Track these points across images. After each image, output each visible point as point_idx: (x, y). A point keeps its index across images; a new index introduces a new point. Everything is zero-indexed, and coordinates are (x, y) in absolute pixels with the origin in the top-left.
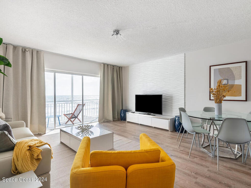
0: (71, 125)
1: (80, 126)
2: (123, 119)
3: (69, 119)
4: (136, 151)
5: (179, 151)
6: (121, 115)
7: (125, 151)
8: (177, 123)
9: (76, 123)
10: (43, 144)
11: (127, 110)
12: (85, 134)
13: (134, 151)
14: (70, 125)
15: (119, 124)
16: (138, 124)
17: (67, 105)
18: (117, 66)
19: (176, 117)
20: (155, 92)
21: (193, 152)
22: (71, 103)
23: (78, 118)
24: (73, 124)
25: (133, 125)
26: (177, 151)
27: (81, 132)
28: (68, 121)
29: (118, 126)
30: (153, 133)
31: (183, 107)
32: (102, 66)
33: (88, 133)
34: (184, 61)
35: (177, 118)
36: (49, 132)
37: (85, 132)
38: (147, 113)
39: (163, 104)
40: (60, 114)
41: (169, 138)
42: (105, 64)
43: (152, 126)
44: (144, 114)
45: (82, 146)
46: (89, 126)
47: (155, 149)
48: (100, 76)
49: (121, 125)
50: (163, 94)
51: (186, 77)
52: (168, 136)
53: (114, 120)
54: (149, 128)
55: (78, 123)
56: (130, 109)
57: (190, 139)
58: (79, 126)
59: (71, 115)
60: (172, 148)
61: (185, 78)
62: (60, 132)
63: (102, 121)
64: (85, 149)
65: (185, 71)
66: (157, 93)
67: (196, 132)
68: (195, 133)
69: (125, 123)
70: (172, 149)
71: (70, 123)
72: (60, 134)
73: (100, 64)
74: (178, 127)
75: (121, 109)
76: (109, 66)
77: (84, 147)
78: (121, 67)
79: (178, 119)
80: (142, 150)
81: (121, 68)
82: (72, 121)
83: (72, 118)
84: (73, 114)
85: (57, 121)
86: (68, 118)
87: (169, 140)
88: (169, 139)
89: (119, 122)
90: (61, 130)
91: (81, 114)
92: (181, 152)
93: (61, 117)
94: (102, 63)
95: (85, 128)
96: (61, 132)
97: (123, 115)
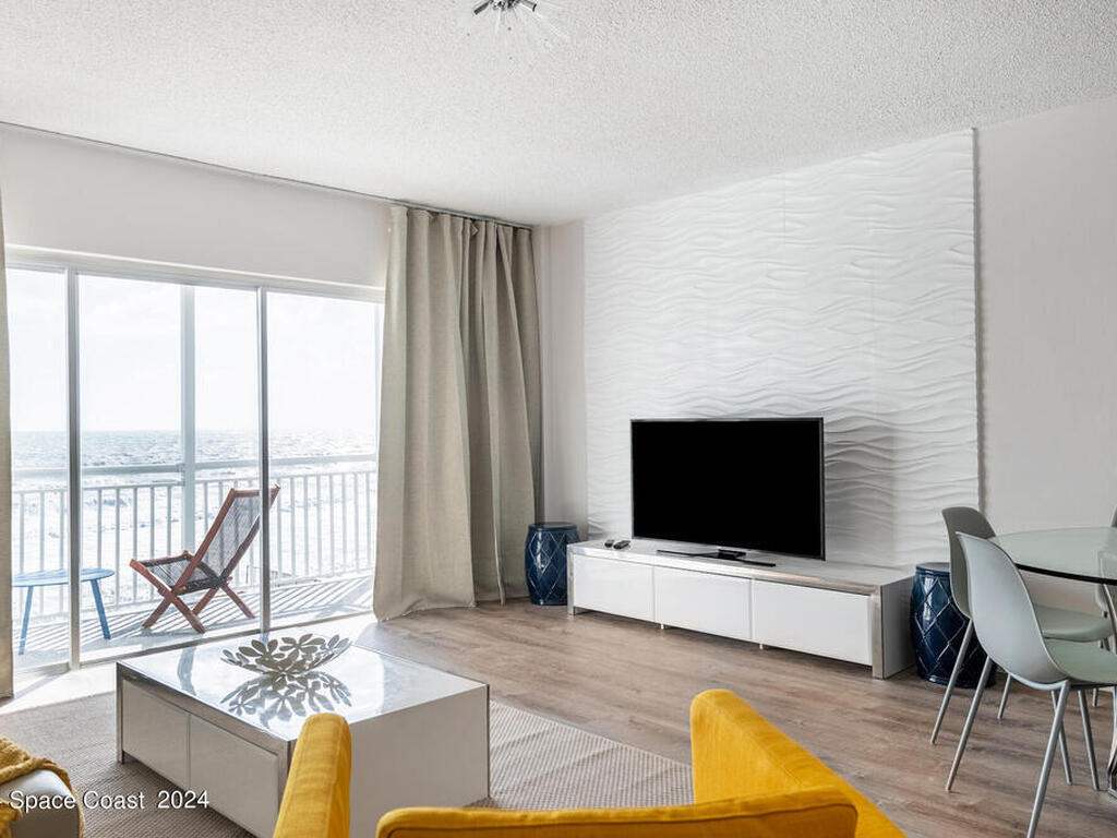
0: (187, 634)
1: (254, 643)
2: (549, 589)
3: (171, 596)
4: (690, 812)
5: (952, 812)
6: (529, 561)
7: (613, 813)
8: (927, 614)
9: (216, 626)
10: (20, 766)
11: (574, 527)
12: (292, 701)
13: (674, 813)
14: (177, 634)
15: (520, 630)
16: (652, 627)
17: (153, 498)
18: (502, 224)
19: (922, 571)
20: (772, 400)
21: (1049, 817)
22: (183, 484)
23: (231, 585)
24: (200, 629)
25: (619, 633)
26: (942, 815)
27: (264, 683)
28: (160, 611)
29: (512, 639)
30: (763, 691)
31: (973, 503)
32: (396, 220)
33: (312, 693)
34: (972, 178)
35: (928, 585)
36: (37, 686)
37: (293, 688)
38: (717, 548)
39: (834, 486)
40: (108, 563)
41: (878, 723)
42: (420, 207)
43: (754, 640)
44: (692, 555)
45: (305, 781)
46: (320, 641)
47: (816, 796)
48: (384, 289)
49: (536, 635)
50: (827, 412)
51: (987, 294)
52: (873, 711)
53: (482, 604)
54: (732, 654)
55: (233, 623)
56: (592, 520)
57: (1028, 725)
58: (247, 642)
59: (178, 569)
60: (903, 791)
61: (979, 302)
62: (119, 684)
63: (401, 608)
64: (330, 799)
65: (978, 254)
66: (784, 405)
67: (1070, 679)
68: (1063, 685)
69: (561, 618)
70: (900, 800)
71: (174, 620)
72: (114, 697)
73: (382, 205)
74: (938, 643)
75: (531, 520)
76: (446, 221)
77: (322, 786)
78: (531, 230)
79: (935, 588)
80: (731, 801)
81: (524, 237)
82: (191, 608)
83: (193, 587)
84: (194, 561)
85: (88, 613)
86: (161, 590)
87: (883, 740)
88: (879, 733)
89: (518, 613)
90: (124, 674)
91: (251, 559)
92: (968, 822)
93: (113, 577)
94: (398, 202)
95: (287, 653)
96: (125, 682)
97: (542, 562)
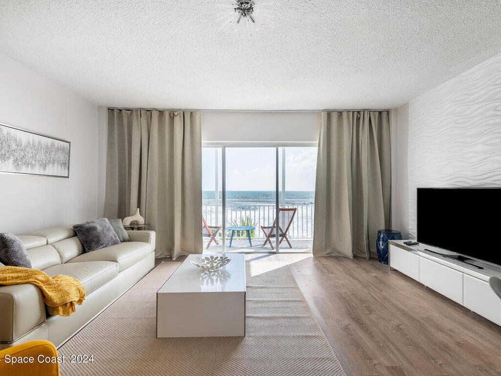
2: (383, 257)
3: (268, 238)
6: (378, 244)
11: (400, 233)
28: (266, 241)
32: (323, 117)
42: (332, 111)
48: (318, 142)
53: (356, 257)
56: (410, 232)
63: (324, 253)
81: (384, 115)
86: (266, 235)
94: (324, 110)
97: (383, 245)
